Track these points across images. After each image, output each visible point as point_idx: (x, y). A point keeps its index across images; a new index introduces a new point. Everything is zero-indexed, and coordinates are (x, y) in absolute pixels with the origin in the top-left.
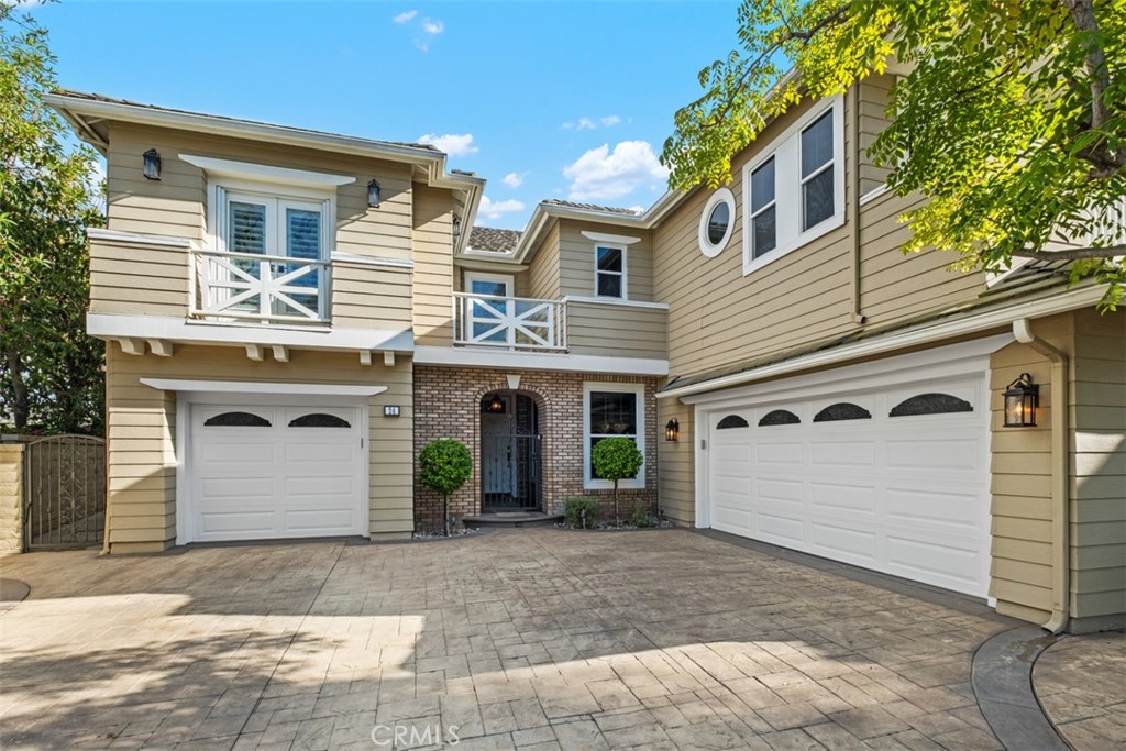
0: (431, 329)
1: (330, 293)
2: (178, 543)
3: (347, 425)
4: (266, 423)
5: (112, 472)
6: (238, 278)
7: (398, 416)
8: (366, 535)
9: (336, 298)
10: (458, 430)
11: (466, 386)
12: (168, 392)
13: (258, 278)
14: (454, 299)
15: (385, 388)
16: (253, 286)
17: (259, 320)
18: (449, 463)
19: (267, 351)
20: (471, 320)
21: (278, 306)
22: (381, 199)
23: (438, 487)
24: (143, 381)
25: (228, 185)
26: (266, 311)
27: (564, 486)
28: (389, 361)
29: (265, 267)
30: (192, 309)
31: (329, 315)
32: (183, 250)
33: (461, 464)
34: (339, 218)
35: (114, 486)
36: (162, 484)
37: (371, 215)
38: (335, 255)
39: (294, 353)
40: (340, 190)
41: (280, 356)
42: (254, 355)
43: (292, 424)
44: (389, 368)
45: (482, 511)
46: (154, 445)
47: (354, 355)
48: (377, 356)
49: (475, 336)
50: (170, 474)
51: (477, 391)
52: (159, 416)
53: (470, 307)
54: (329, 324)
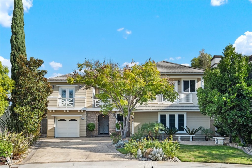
0: (89, 105)
1: (74, 103)
2: (55, 137)
3: (77, 121)
4: (66, 121)
5: (48, 127)
6: (63, 101)
7: (83, 119)
8: (79, 137)
9: (75, 103)
10: (94, 121)
11: (95, 114)
12: (54, 117)
13: (65, 101)
14: (93, 100)
15: (82, 115)
16: (65, 102)
17: (65, 107)
18: (91, 126)
19: (66, 111)
20: (96, 103)
21: (68, 105)
22: (81, 88)
23: (90, 130)
24: (52, 115)
25: (61, 88)
26: (66, 106)
27: (112, 131)
28: (82, 111)
29: (66, 100)
30: (58, 106)
31: (74, 106)
32: (57, 99)
33: (93, 127)
34: (76, 91)
35: (48, 129)
36: (54, 129)
37: (80, 90)
38: (75, 97)
39: (69, 111)
40: (76, 87)
41: (68, 111)
42: (65, 111)
43: (70, 121)
44: (82, 112)
45: (98, 135)
46: (53, 124)
47: (78, 111)
48: (80, 111)
49: (96, 106)
50: (54, 128)
51: (97, 115)
52: (53, 120)
53: (96, 101)
54: (74, 107)
